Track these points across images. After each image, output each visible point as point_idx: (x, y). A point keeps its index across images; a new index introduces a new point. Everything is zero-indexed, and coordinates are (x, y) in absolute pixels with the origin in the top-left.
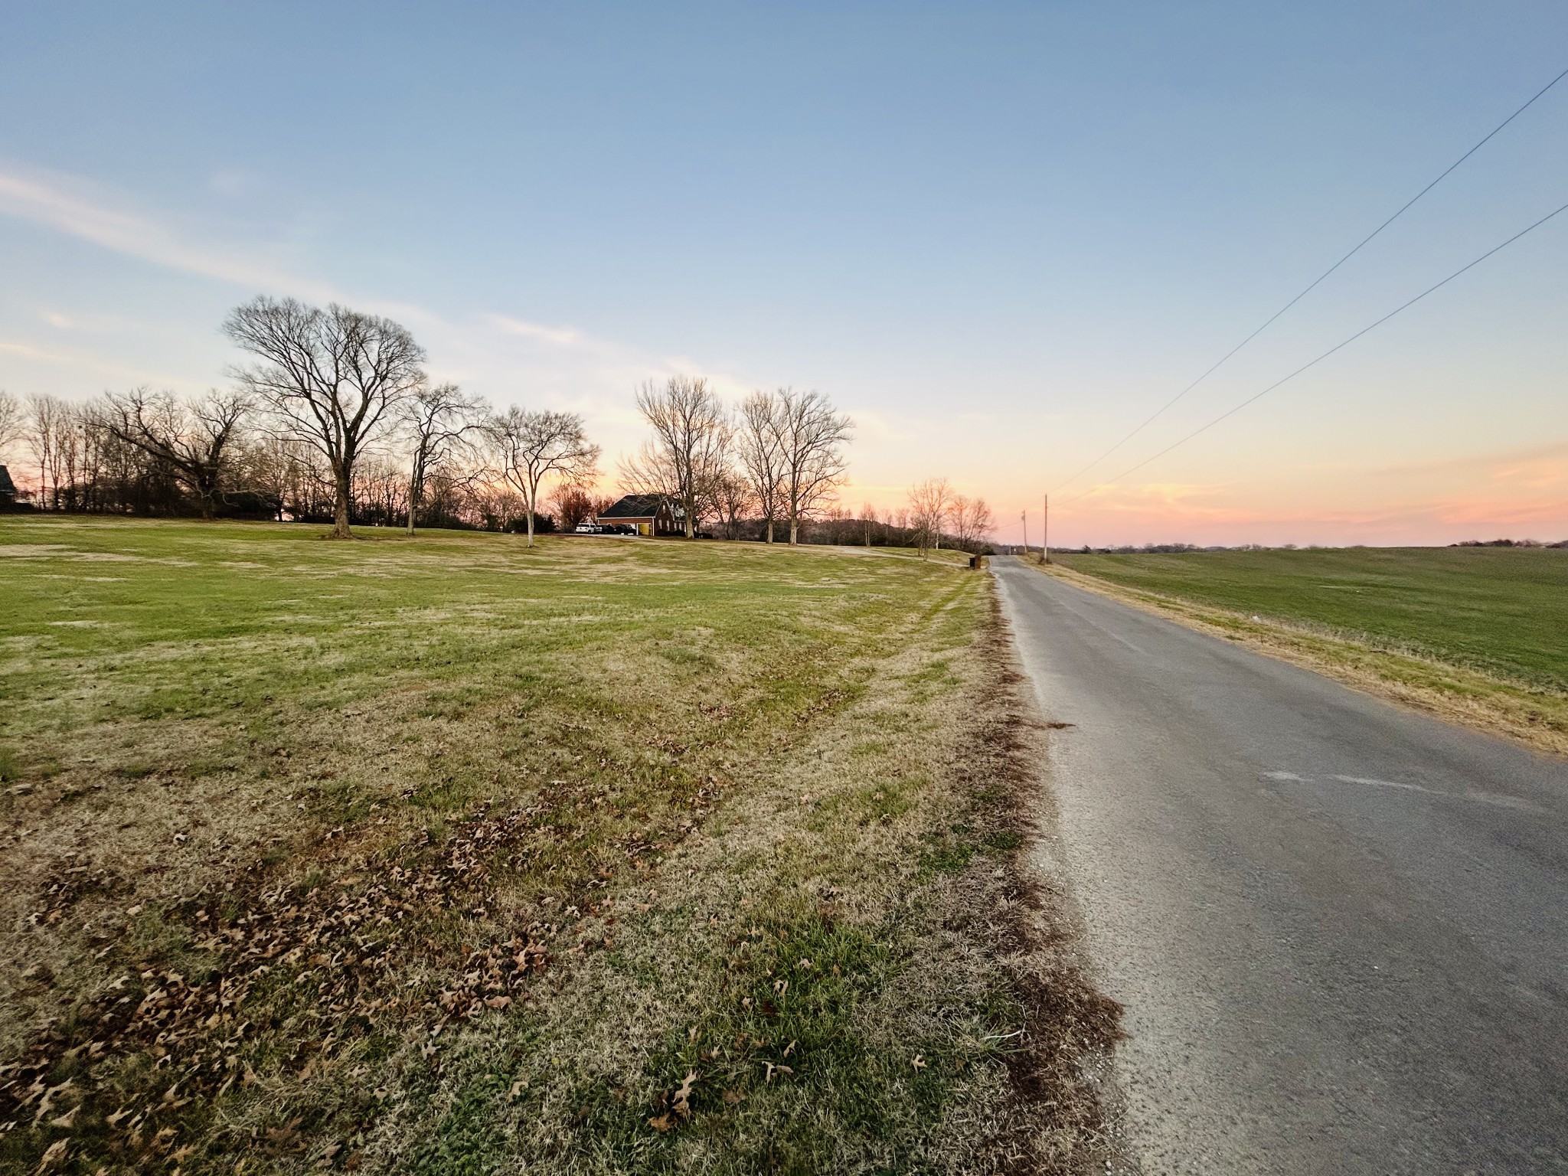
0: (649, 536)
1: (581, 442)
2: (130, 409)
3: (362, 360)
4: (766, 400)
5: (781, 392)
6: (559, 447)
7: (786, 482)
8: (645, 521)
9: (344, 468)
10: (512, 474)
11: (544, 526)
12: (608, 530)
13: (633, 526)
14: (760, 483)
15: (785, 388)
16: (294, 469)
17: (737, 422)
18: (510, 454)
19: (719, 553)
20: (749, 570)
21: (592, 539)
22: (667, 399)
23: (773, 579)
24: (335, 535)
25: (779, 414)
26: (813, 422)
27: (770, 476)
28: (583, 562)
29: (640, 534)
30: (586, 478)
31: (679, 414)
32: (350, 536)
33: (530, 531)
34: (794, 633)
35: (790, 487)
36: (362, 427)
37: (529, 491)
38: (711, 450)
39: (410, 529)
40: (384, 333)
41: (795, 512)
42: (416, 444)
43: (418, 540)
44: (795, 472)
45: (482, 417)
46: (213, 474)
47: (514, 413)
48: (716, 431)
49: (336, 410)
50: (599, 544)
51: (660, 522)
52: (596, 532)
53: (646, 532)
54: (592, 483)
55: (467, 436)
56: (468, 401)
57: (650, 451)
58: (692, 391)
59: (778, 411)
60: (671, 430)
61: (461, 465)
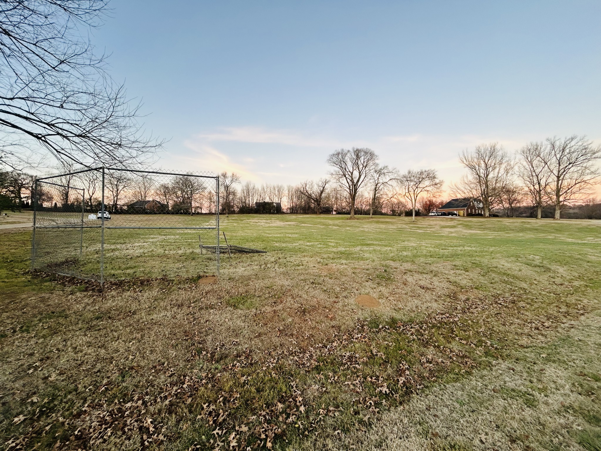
0: (464, 216)
1: (435, 180)
3: (359, 163)
4: (537, 145)
5: (548, 140)
6: (427, 183)
7: (552, 186)
8: (462, 210)
9: (353, 197)
10: (407, 194)
11: (418, 214)
12: (444, 214)
13: (456, 212)
14: (532, 188)
15: (551, 137)
17: (517, 160)
18: (407, 187)
21: (438, 218)
22: (475, 155)
24: (350, 218)
25: (546, 151)
26: (573, 152)
27: (539, 184)
29: (459, 215)
30: (437, 194)
31: (482, 162)
32: (355, 218)
33: (414, 215)
35: (554, 188)
36: (359, 184)
37: (413, 201)
38: (500, 175)
39: (371, 216)
40: (366, 153)
41: (559, 202)
42: (374, 187)
43: (374, 219)
44: (558, 180)
45: (395, 175)
46: (320, 202)
47: (409, 172)
48: (503, 166)
49: (352, 181)
50: (441, 220)
51: (469, 210)
52: (438, 215)
53: (462, 214)
54: (440, 196)
55: (390, 183)
56: (391, 170)
57: (465, 179)
58: (489, 149)
59: (546, 149)
60: (477, 169)
61: (387, 193)
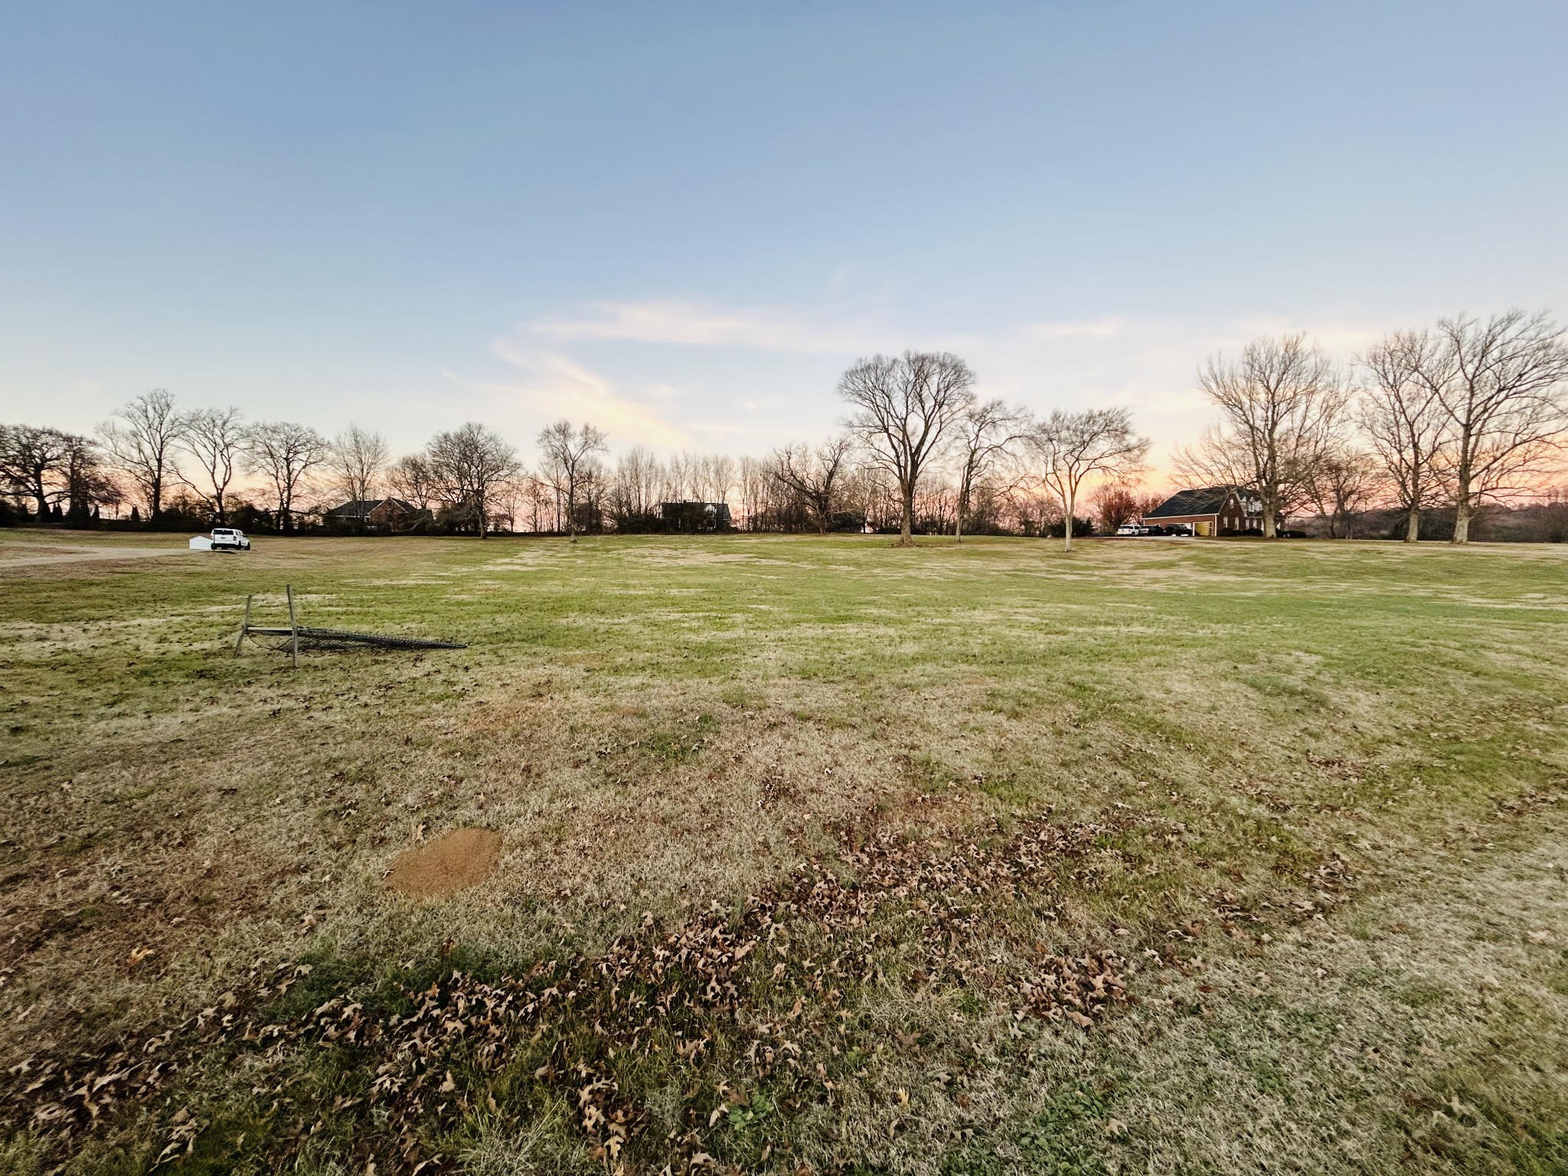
0: (1210, 537)
1: (1128, 437)
2: (784, 458)
3: (925, 393)
4: (1413, 341)
5: (1442, 323)
6: (1103, 445)
7: (1449, 453)
8: (1205, 519)
9: (909, 488)
10: (1052, 478)
11: (1082, 529)
12: (1157, 532)
13: (1188, 526)
14: (1396, 458)
15: (1452, 316)
16: (874, 491)
17: (1356, 381)
18: (1050, 459)
19: (1319, 557)
20: (1372, 579)
21: (1137, 542)
22: (1241, 370)
23: (1421, 593)
24: (901, 544)
25: (1437, 356)
26: (1511, 358)
27: (1416, 446)
28: (1126, 567)
29: (1197, 534)
30: (1133, 476)
31: (1260, 388)
32: (910, 544)
33: (1068, 535)
34: (1477, 674)
35: (1456, 458)
36: (924, 450)
37: (1068, 495)
38: (1308, 423)
39: (957, 536)
40: (943, 365)
41: (1467, 496)
42: (966, 460)
43: (963, 546)
44: (1467, 435)
45: (1024, 426)
46: (826, 500)
47: (1056, 417)
48: (1318, 399)
49: (905, 440)
50: (1146, 547)
51: (1226, 520)
52: (1140, 534)
53: (1206, 532)
55: (1009, 447)
56: (1012, 413)
57: (1214, 436)
58: (1282, 352)
59: (1436, 348)
60: (1246, 407)
61: (1003, 475)
